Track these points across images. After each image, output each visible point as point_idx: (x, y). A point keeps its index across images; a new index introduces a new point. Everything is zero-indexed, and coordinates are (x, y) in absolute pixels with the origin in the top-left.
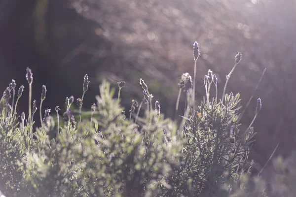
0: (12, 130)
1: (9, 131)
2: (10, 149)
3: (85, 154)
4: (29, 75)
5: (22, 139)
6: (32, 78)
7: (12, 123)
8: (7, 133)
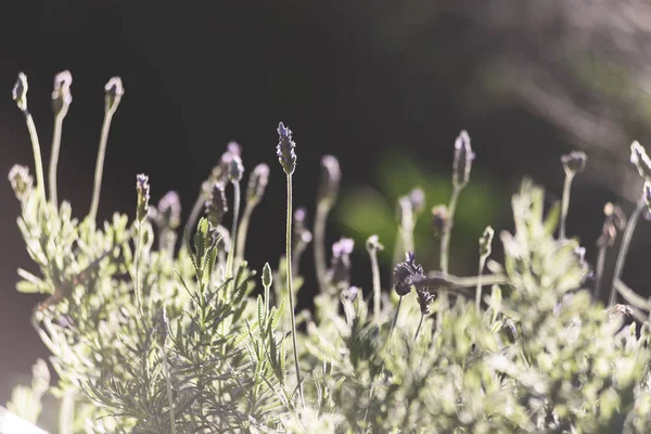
0: (231, 317)
1: (222, 320)
2: (224, 378)
3: (466, 417)
4: (286, 148)
5: (262, 350)
6: (294, 155)
7: (233, 293)
8: (215, 326)
